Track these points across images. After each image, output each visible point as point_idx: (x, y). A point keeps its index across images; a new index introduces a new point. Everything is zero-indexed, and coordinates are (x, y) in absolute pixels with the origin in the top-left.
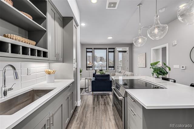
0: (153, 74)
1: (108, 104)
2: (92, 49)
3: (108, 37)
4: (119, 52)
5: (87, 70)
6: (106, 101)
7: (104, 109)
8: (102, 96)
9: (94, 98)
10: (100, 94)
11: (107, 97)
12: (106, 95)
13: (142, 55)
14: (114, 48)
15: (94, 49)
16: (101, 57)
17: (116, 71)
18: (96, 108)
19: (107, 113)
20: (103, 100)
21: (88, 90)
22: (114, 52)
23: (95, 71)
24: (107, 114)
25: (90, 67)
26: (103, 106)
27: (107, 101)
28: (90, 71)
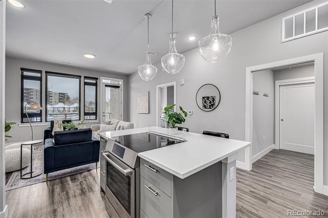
0: (169, 123)
1: (91, 189)
2: (40, 72)
3: (85, 54)
4: (106, 86)
5: (22, 122)
6: (84, 186)
7: (83, 204)
8: (73, 176)
9: (53, 186)
10: (67, 173)
11: (85, 177)
12: (82, 173)
13: (144, 95)
14: (97, 79)
15: (46, 72)
16: (62, 94)
17: (100, 121)
18: (60, 210)
19: (91, 210)
20: (77, 186)
21: (31, 172)
22: (96, 85)
23: (49, 124)
24: (90, 212)
25: (32, 115)
26: (79, 199)
27: (87, 185)
28: (33, 124)
